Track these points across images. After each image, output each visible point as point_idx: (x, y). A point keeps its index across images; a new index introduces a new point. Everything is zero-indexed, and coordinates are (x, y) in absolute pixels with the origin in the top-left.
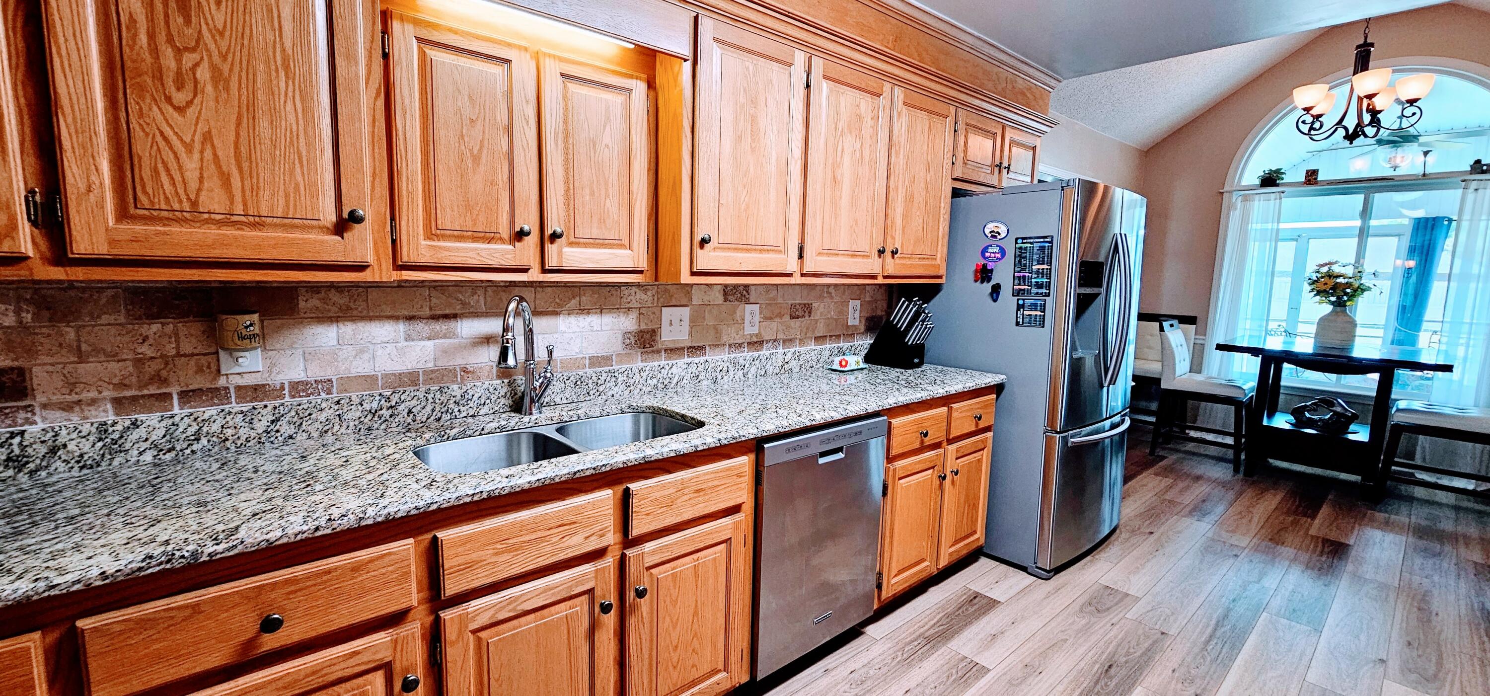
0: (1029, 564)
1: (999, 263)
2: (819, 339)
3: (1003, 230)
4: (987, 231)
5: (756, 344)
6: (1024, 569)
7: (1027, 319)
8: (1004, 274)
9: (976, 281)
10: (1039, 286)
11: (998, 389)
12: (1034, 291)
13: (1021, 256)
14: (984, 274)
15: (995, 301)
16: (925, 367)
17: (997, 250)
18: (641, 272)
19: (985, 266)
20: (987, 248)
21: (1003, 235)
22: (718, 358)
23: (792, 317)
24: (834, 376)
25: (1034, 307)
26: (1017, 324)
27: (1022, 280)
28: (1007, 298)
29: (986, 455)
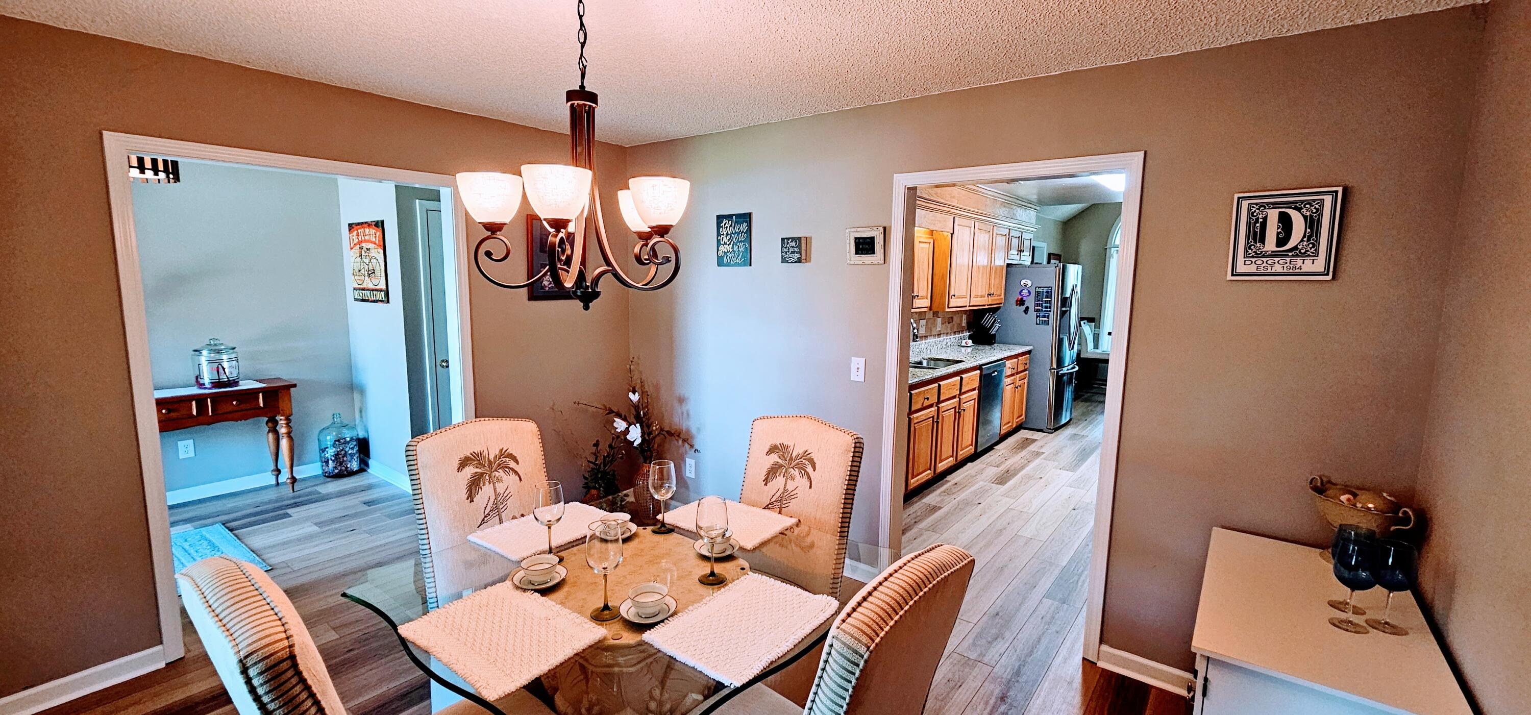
0: (1045, 429)
1: (1028, 297)
2: (955, 333)
3: (1030, 283)
4: (1022, 283)
5: (939, 335)
6: (1041, 431)
7: (1041, 322)
8: (1030, 302)
9: (1017, 305)
10: (1046, 307)
11: (1029, 352)
12: (1044, 309)
13: (1038, 294)
14: (1021, 302)
15: (1026, 314)
16: (996, 345)
17: (1027, 292)
18: (927, 307)
19: (1022, 299)
20: (1022, 291)
21: (1030, 285)
22: (931, 340)
23: (949, 323)
24: (963, 349)
25: (1044, 316)
26: (1037, 324)
27: (1038, 305)
28: (1032, 313)
29: (1026, 380)
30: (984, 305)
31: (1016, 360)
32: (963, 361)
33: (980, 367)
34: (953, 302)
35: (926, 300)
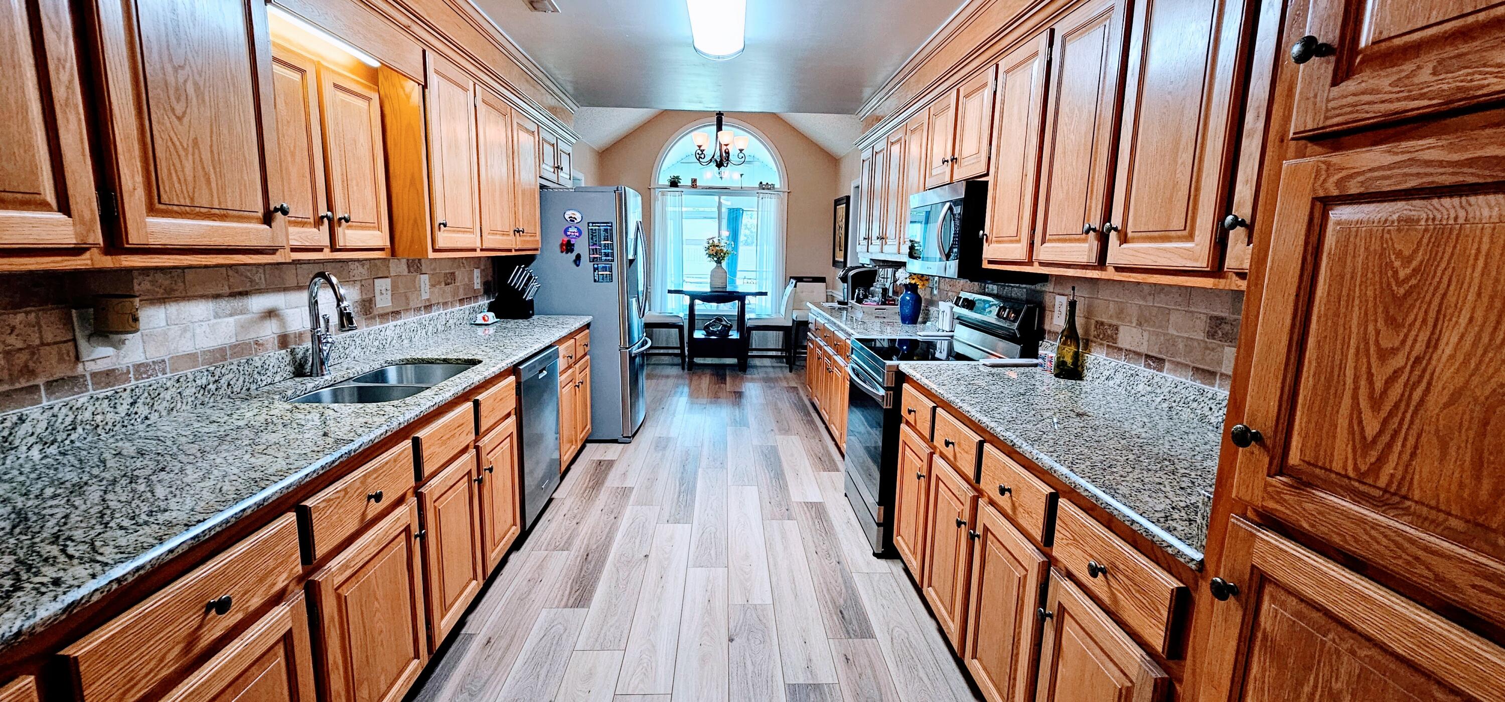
0: (618, 436)
1: (578, 239)
2: (461, 301)
3: (578, 216)
4: (567, 217)
5: (428, 307)
6: (615, 441)
7: (601, 277)
8: (582, 246)
9: (562, 252)
10: (607, 255)
11: (588, 326)
12: (604, 258)
13: (592, 234)
14: (568, 247)
15: (578, 266)
16: (535, 317)
17: (575, 230)
18: (382, 249)
19: (569, 241)
20: (568, 228)
21: (579, 220)
22: (410, 320)
23: (446, 284)
24: (480, 331)
25: (605, 269)
26: (595, 281)
27: (595, 251)
28: (586, 264)
29: (588, 369)
30: (510, 250)
31: (573, 341)
32: (480, 362)
33: (514, 370)
34: (444, 239)
35: (378, 233)
